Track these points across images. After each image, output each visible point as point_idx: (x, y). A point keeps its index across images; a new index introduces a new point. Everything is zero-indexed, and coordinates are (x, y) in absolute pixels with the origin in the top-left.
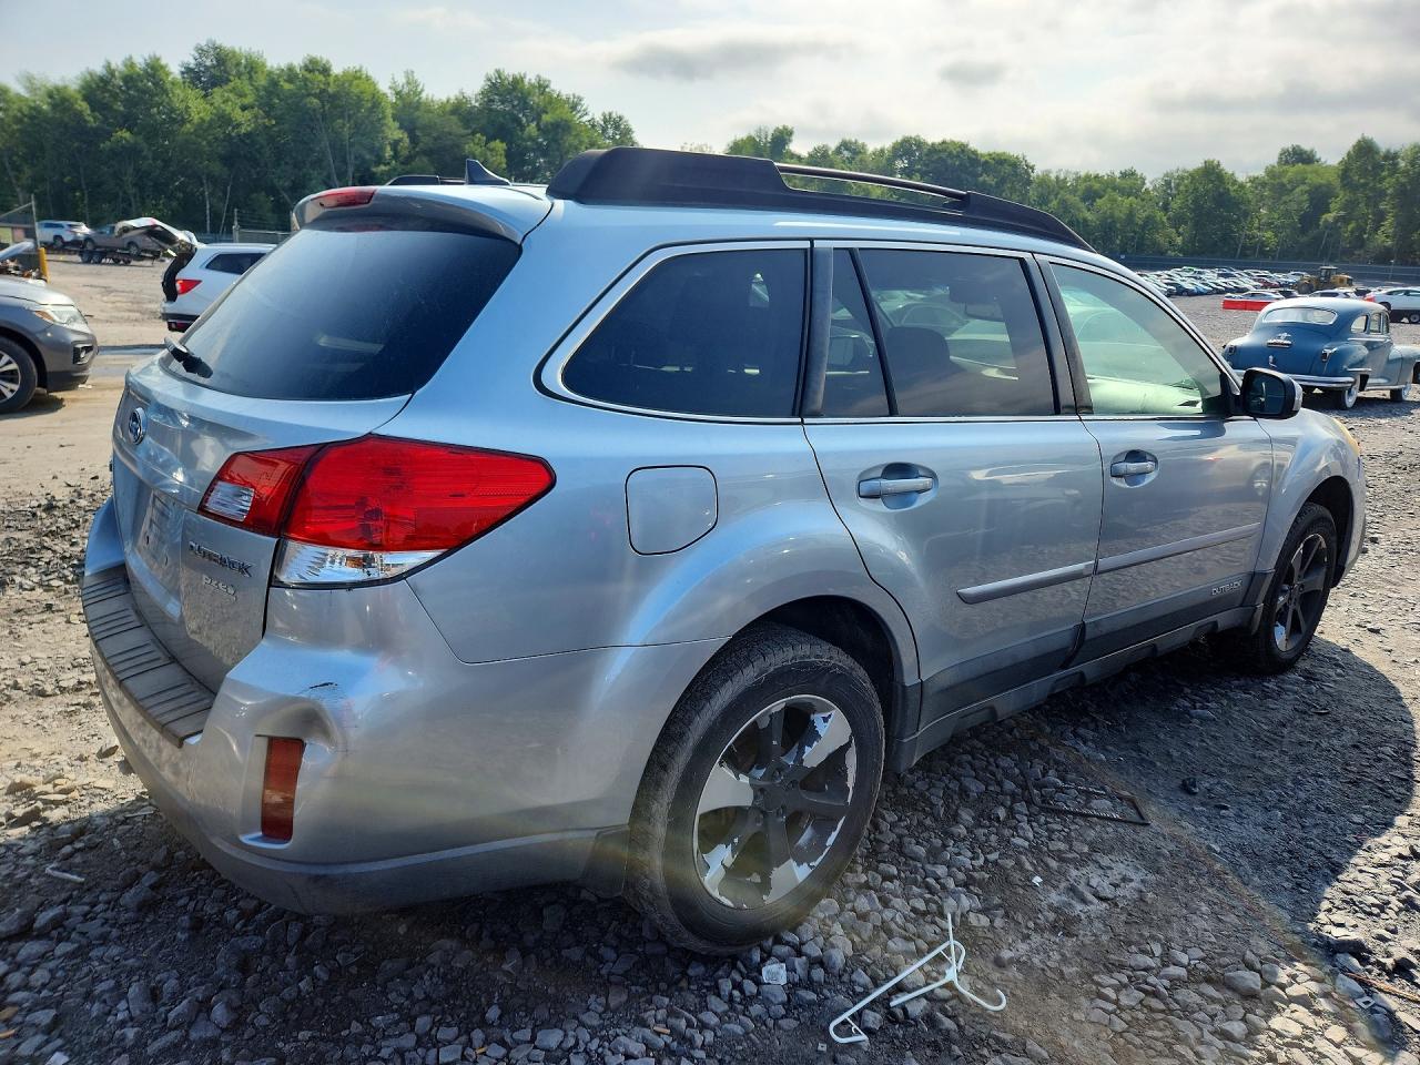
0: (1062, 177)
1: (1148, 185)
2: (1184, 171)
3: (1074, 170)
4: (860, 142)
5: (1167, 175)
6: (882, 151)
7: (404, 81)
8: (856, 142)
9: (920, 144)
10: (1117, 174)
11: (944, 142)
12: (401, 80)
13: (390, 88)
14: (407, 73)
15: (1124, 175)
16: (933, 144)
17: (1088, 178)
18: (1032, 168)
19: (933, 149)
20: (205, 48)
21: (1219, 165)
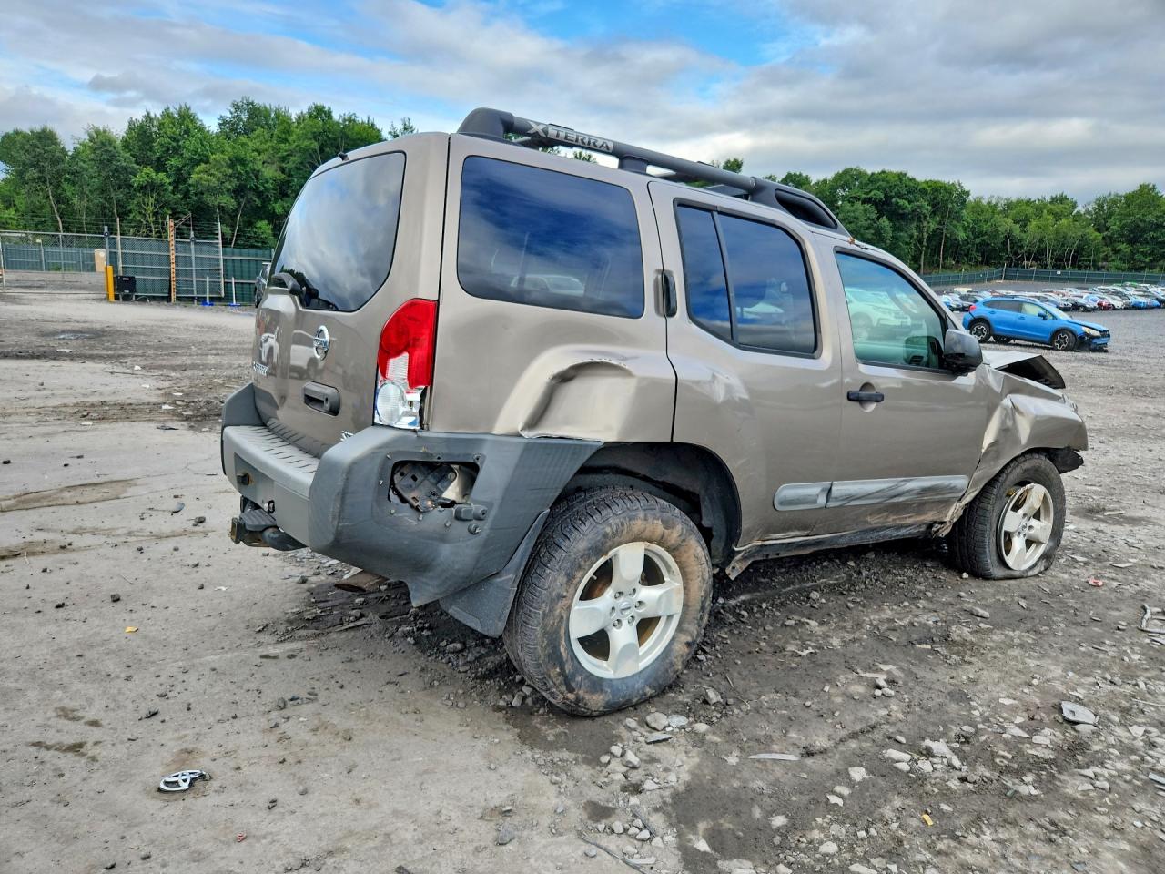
0: (994, 202)
1: (1080, 208)
2: (1117, 195)
3: (1005, 197)
4: (804, 175)
5: (1099, 199)
6: (825, 181)
7: (402, 127)
8: (801, 175)
9: (860, 174)
10: (1048, 199)
11: (883, 172)
12: (399, 127)
13: (390, 133)
14: (403, 120)
15: (1054, 200)
16: (873, 174)
17: (1019, 202)
18: (968, 194)
19: (873, 179)
20: (240, 104)
21: (1154, 188)
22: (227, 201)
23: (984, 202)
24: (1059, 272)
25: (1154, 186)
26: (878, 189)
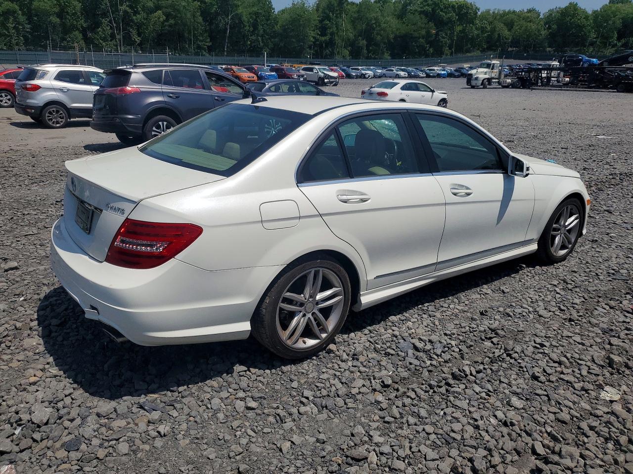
22: (55, 20)
23: (491, 12)
24: (525, 55)
25: (576, 3)
26: (428, 5)
